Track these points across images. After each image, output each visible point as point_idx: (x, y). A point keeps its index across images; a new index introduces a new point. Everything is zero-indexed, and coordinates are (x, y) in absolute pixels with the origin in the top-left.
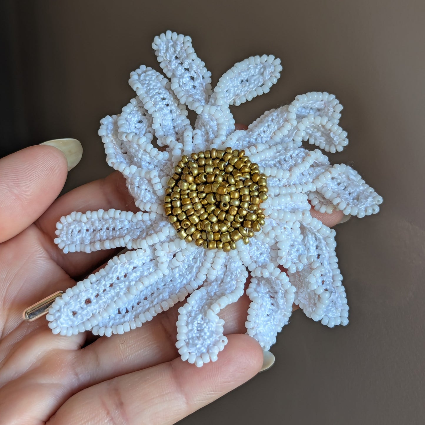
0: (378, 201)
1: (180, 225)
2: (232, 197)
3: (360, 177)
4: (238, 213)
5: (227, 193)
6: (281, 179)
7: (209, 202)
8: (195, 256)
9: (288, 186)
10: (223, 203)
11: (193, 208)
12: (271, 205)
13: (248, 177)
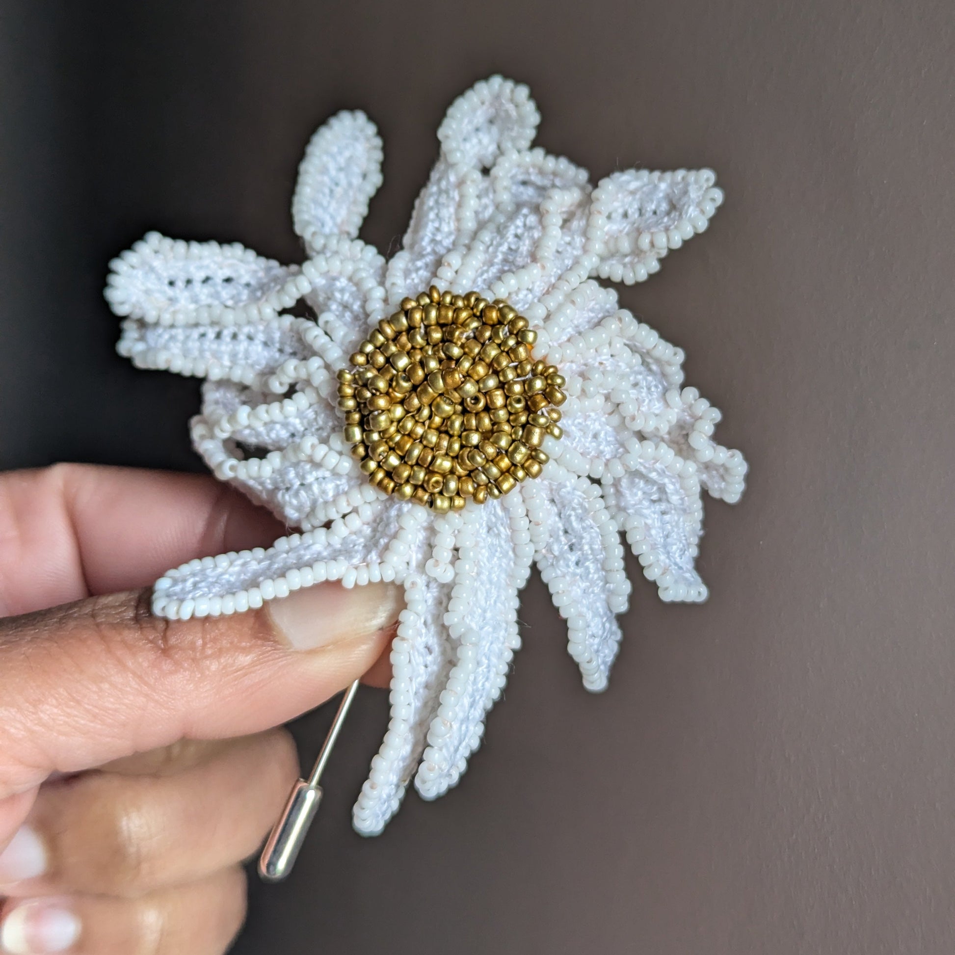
0: (708, 180)
1: (425, 490)
2: (476, 378)
3: (645, 173)
4: (507, 397)
5: (464, 377)
6: (530, 287)
7: (444, 415)
8: (490, 524)
9: (550, 289)
10: (469, 399)
11: (425, 447)
12: (551, 340)
13: (475, 324)
